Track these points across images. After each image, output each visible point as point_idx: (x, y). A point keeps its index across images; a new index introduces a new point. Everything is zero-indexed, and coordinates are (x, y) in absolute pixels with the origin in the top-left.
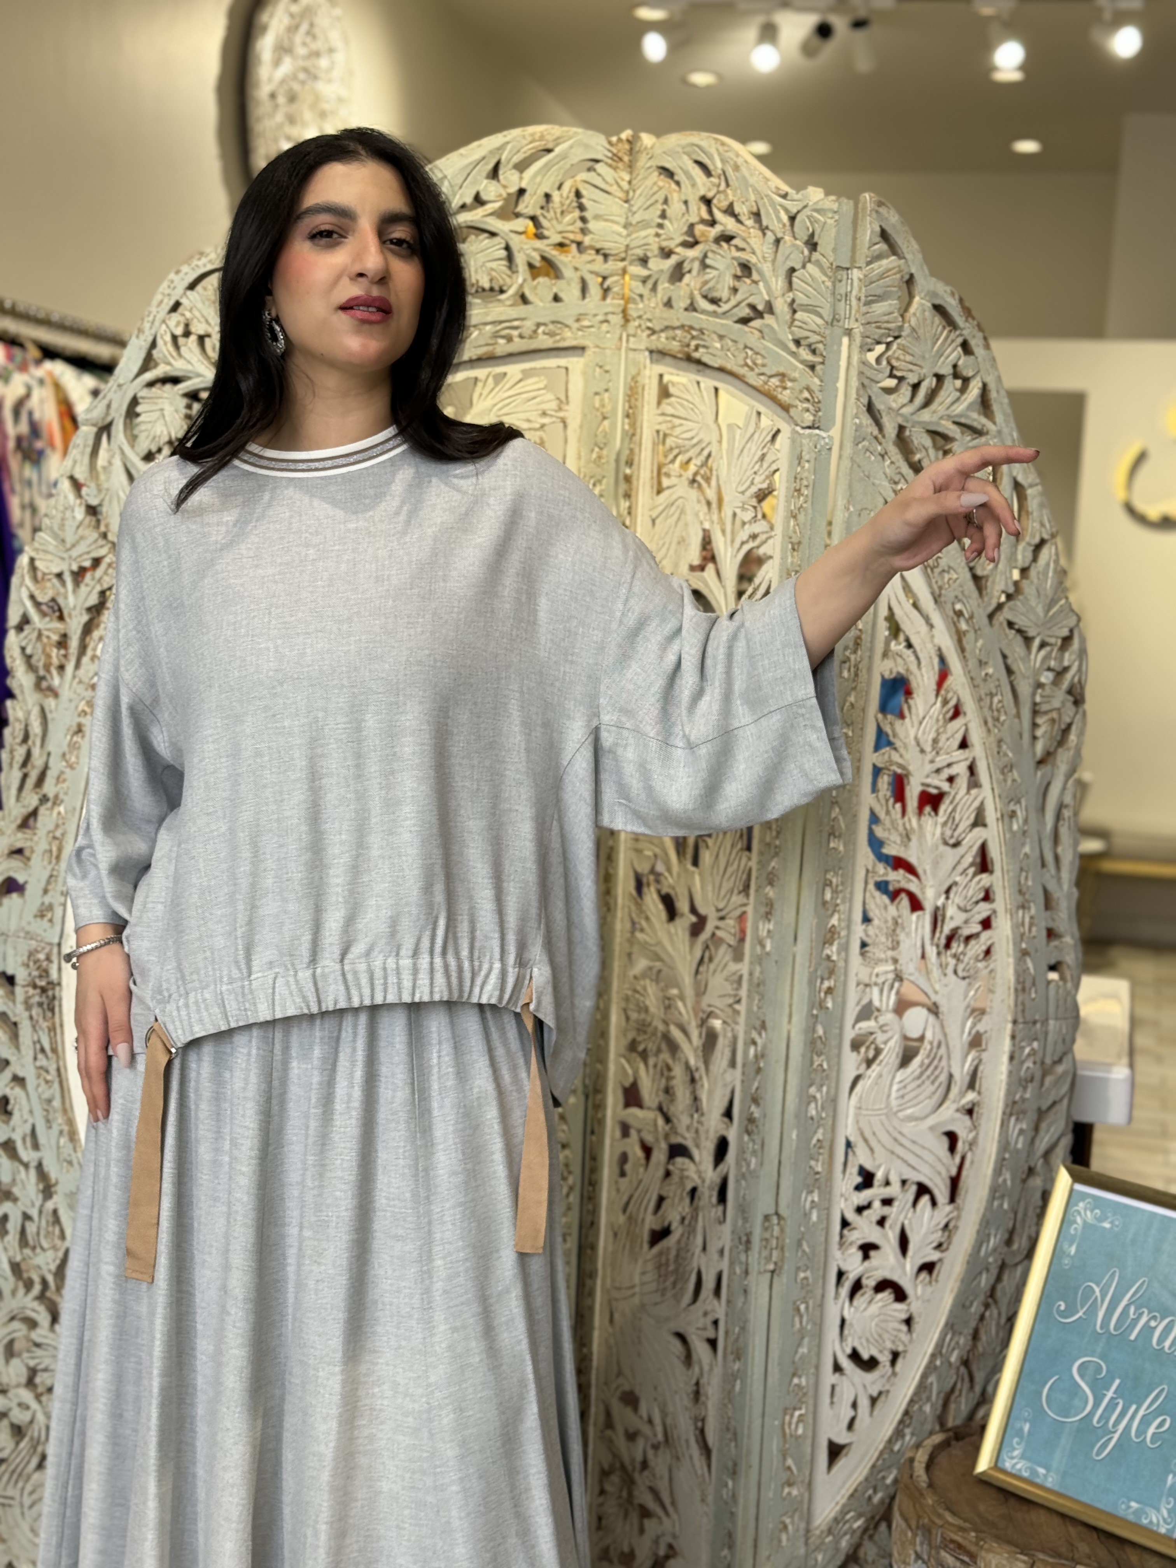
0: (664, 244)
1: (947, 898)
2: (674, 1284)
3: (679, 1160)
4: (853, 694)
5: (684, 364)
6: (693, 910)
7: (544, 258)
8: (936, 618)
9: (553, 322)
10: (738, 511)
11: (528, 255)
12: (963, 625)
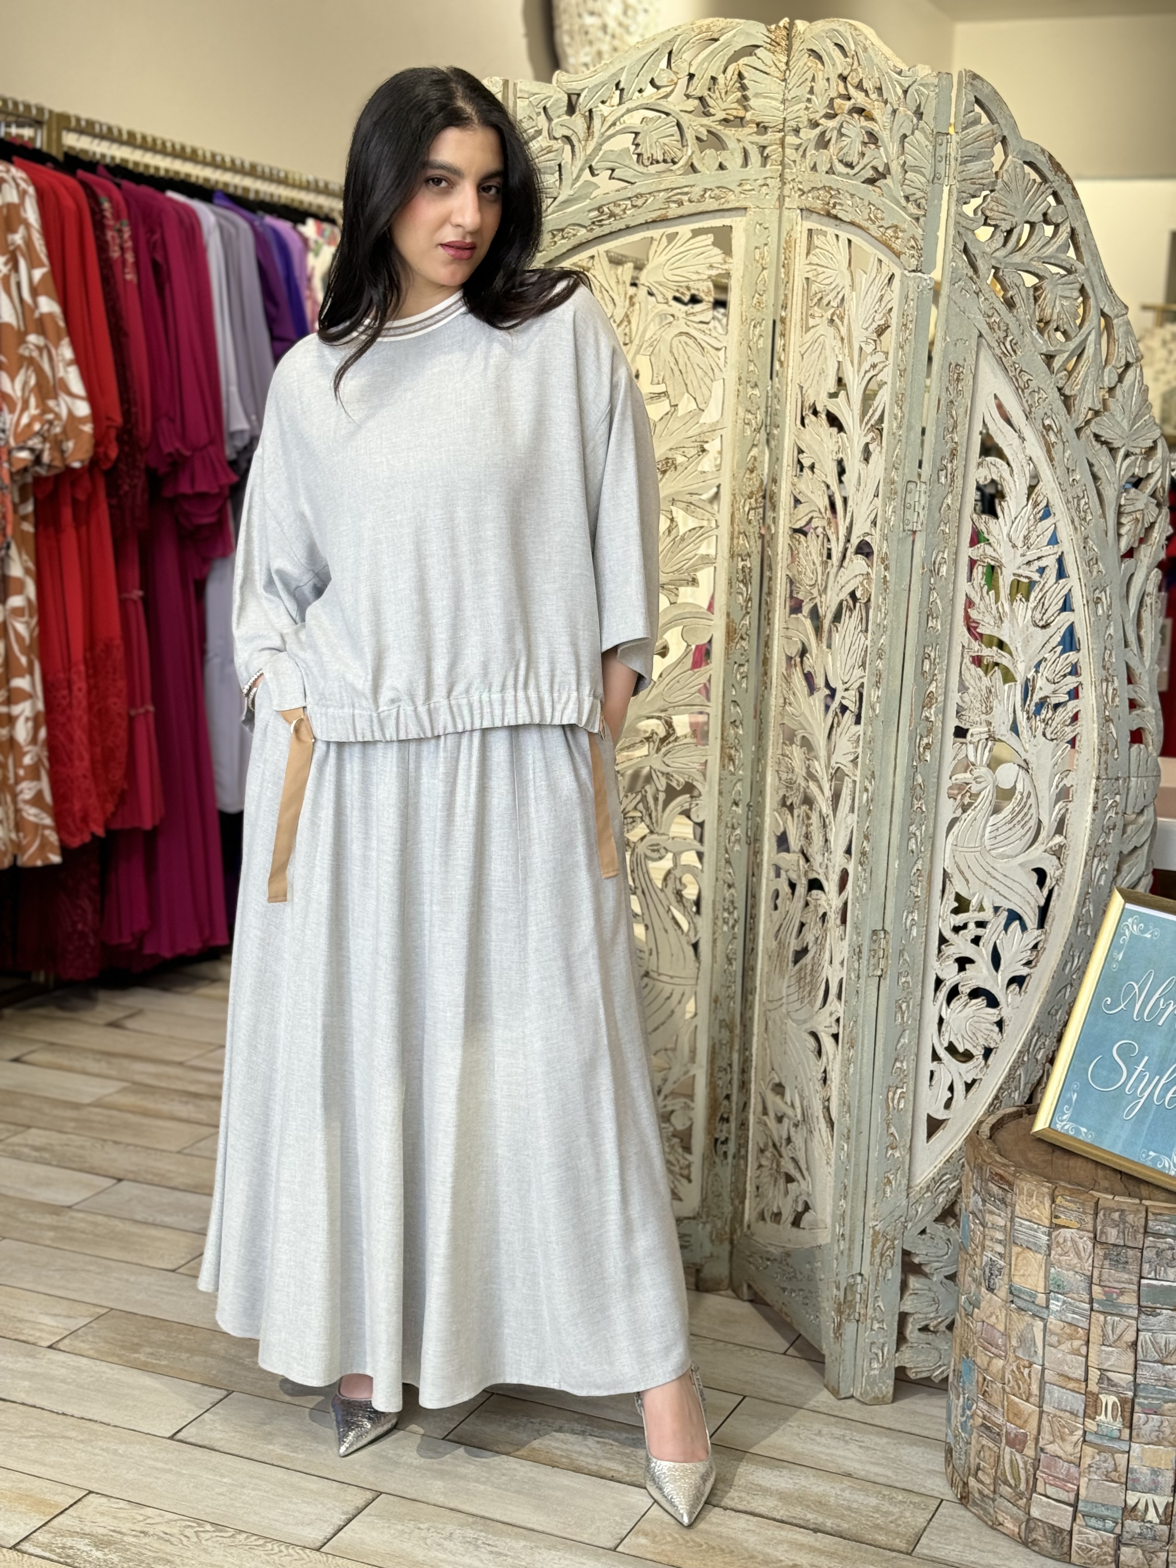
0: (812, 116)
1: (1037, 672)
2: (810, 993)
3: (814, 892)
4: (950, 497)
5: (826, 220)
6: (827, 685)
7: (709, 131)
8: (1028, 432)
9: (718, 188)
10: (863, 345)
11: (696, 131)
12: (1052, 438)
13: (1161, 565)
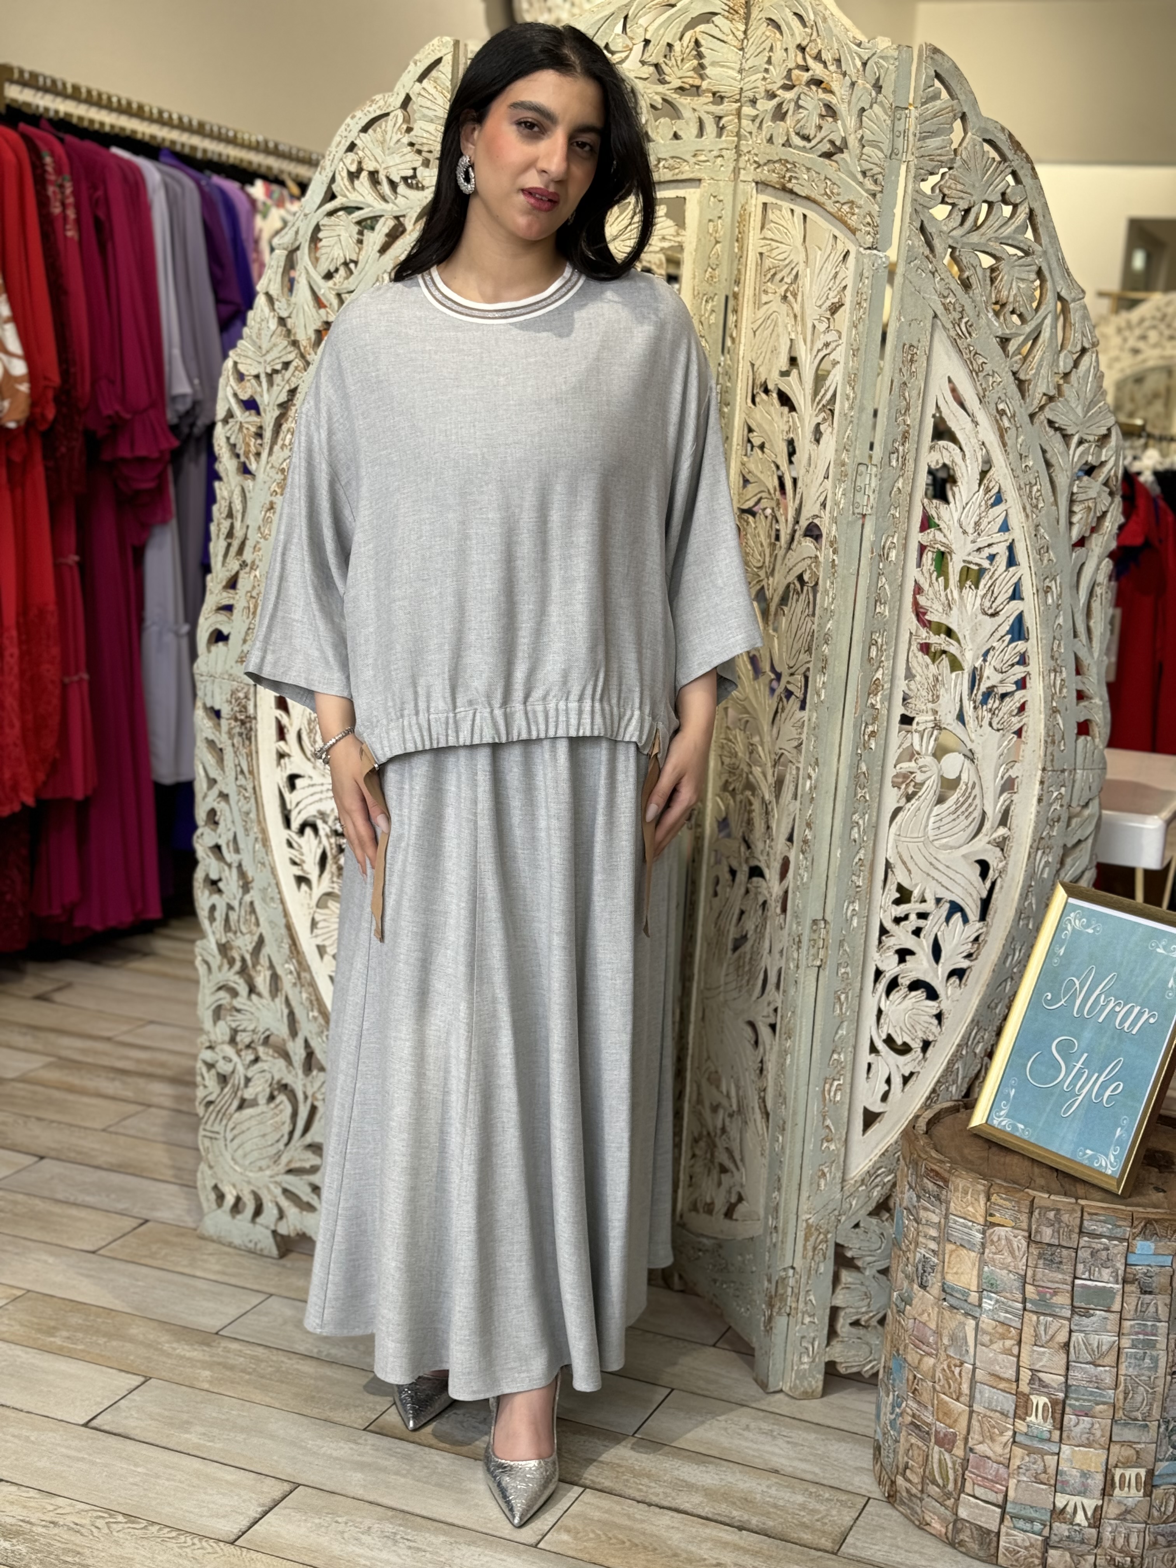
0: (769, 87)
1: (985, 660)
2: (748, 981)
3: (755, 879)
4: (901, 480)
5: (781, 194)
6: (773, 669)
7: (664, 100)
8: (981, 416)
9: (672, 157)
10: (816, 323)
11: (650, 98)
12: (1006, 423)
13: (1112, 555)
